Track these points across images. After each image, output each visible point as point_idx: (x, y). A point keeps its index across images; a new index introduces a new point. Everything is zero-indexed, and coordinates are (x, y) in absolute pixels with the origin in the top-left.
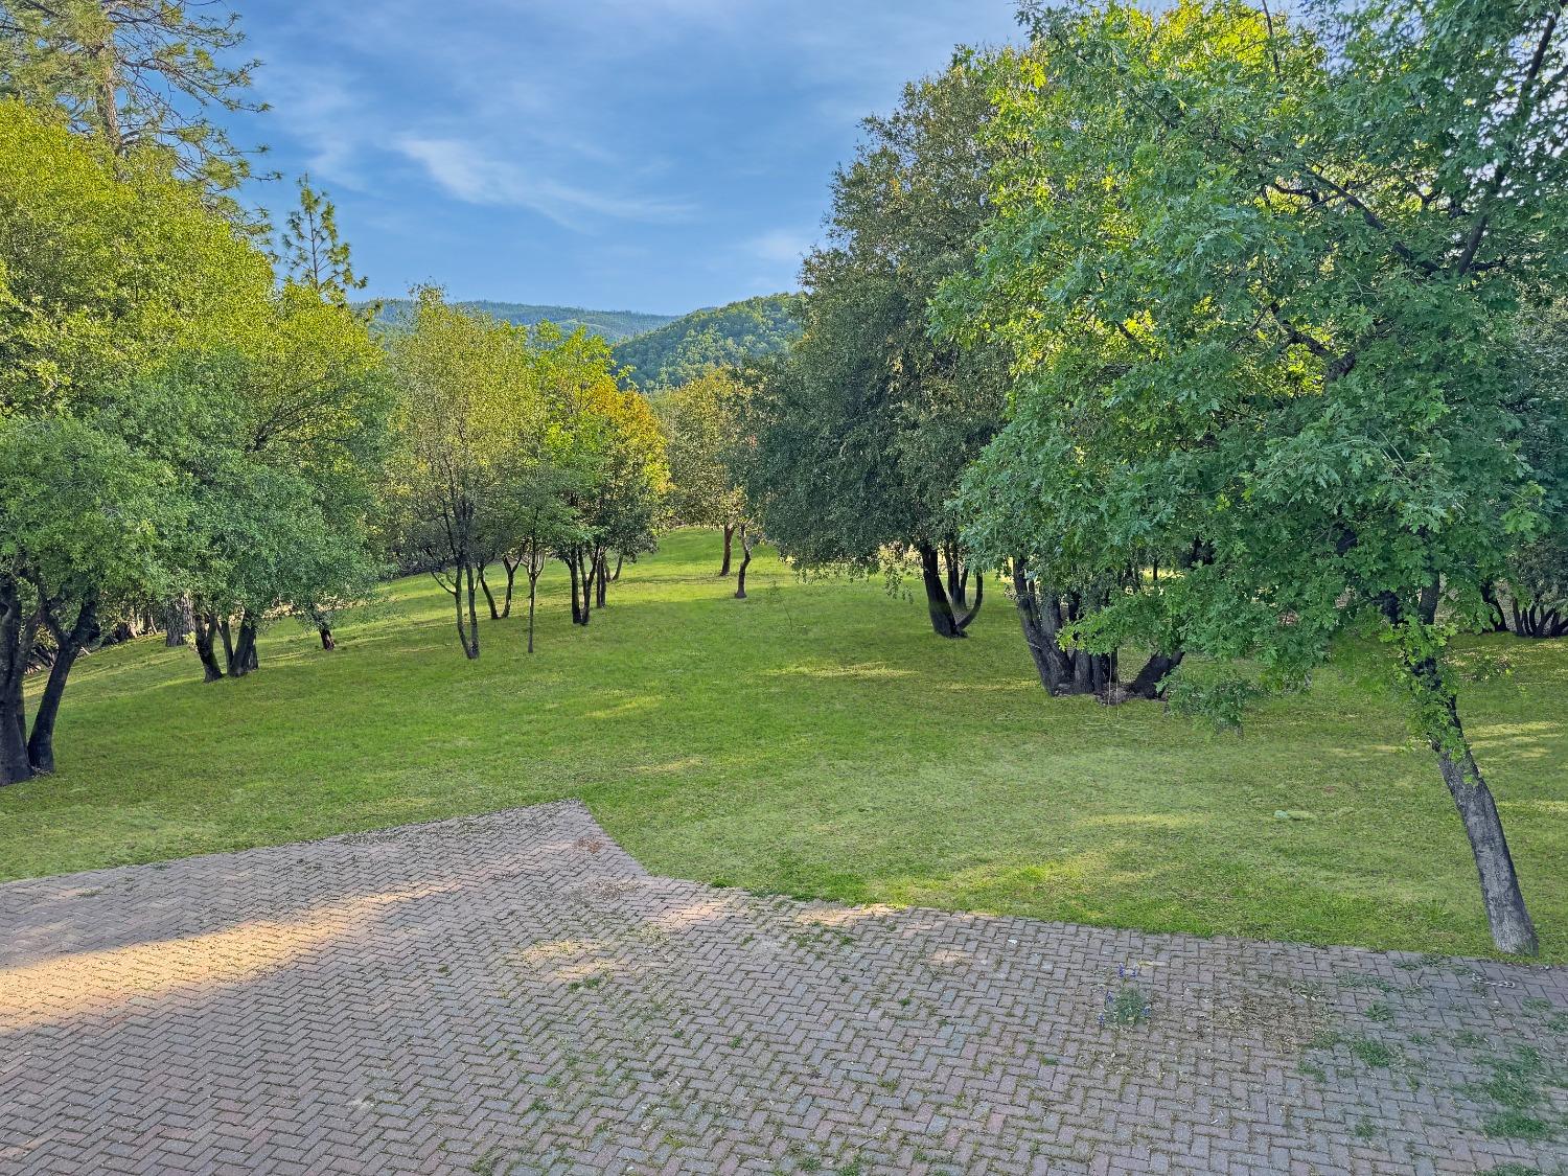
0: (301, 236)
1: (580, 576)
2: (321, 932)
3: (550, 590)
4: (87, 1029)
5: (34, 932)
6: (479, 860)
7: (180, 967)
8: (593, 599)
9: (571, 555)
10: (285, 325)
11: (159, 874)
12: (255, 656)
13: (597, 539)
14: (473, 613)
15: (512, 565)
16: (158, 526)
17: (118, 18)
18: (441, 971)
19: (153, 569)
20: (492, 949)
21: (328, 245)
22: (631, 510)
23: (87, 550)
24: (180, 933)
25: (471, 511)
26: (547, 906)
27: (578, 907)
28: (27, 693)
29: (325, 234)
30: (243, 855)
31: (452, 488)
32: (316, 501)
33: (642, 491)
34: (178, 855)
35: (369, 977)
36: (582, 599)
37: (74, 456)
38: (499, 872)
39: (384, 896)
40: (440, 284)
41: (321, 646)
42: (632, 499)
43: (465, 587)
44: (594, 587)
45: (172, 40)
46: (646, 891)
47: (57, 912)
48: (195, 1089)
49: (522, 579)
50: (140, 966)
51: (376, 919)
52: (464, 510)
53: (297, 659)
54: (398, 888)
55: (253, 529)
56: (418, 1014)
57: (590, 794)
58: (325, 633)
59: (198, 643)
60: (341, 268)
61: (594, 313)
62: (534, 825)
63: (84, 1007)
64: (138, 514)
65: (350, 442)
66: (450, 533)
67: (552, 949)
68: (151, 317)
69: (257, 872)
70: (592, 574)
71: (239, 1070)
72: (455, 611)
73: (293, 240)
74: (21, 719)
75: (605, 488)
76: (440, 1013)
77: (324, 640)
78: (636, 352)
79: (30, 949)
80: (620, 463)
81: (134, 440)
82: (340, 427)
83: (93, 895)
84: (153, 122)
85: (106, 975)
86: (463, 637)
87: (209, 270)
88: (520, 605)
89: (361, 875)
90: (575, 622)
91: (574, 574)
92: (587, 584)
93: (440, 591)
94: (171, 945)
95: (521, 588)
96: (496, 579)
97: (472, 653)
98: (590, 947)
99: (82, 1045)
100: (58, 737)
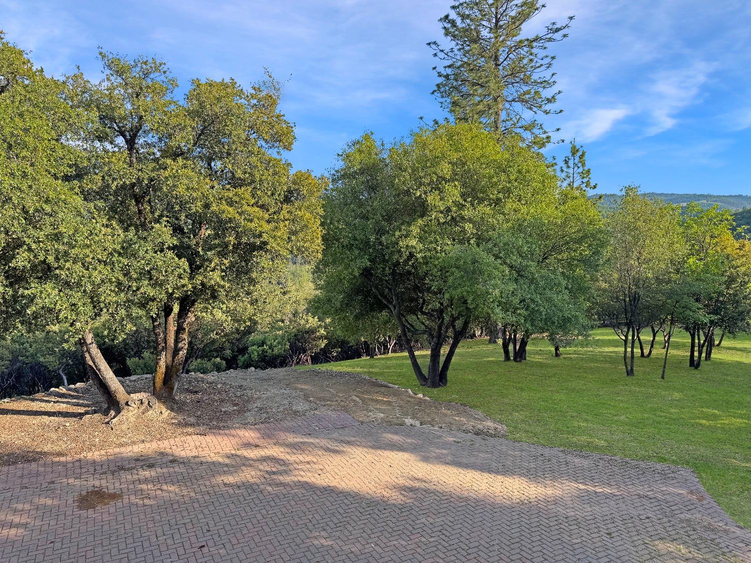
0: (568, 167)
1: (697, 341)
2: (550, 492)
3: (678, 346)
4: (452, 499)
5: (437, 451)
6: (630, 483)
7: (489, 486)
8: (704, 355)
9: (693, 328)
10: (562, 208)
11: (483, 442)
12: (525, 354)
13: (712, 322)
14: (632, 352)
15: (656, 329)
16: (501, 293)
17: (507, 83)
18: (607, 534)
19: (497, 310)
20: (637, 533)
21: (581, 170)
22: (736, 308)
23: (473, 300)
24: (490, 471)
25: (639, 300)
26: (669, 521)
27: (689, 529)
28: (442, 352)
29: (580, 165)
30: (517, 444)
31: (629, 287)
32: (566, 288)
33: (745, 297)
34: (491, 436)
35: (571, 523)
36: (696, 354)
37: (474, 262)
38: (642, 493)
39: (580, 485)
40: (637, 185)
41: (554, 355)
42: (737, 302)
43: (630, 338)
44: (705, 348)
45: (525, 88)
46: (735, 535)
47: (445, 445)
48: (491, 544)
49: (660, 338)
50: (473, 480)
51: (576, 495)
52: (635, 298)
53: (543, 359)
54: (587, 483)
55: (538, 298)
56: (594, 552)
57: (698, 465)
58: (557, 349)
59: (503, 344)
60: (585, 180)
61: (718, 196)
62: (662, 474)
63: (452, 490)
64: (495, 286)
65: (585, 261)
66: (626, 310)
67: (672, 547)
68: (509, 205)
69: (523, 454)
70: (705, 341)
71: (510, 544)
72: (623, 349)
73: (565, 169)
74: (438, 363)
75: (720, 294)
76: (606, 556)
77: (556, 353)
78: (743, 217)
79: (435, 458)
80: (732, 280)
81: (497, 257)
82: (581, 254)
83: (458, 443)
84: (514, 124)
85: (461, 479)
86: (626, 363)
87: (534, 184)
88: (658, 351)
89: (569, 471)
90: (690, 366)
91: (693, 340)
92: (701, 347)
93: (617, 337)
94: (486, 475)
95: (659, 343)
96: (646, 336)
97: (630, 373)
98: (696, 555)
99: (450, 506)
100: (450, 374)
